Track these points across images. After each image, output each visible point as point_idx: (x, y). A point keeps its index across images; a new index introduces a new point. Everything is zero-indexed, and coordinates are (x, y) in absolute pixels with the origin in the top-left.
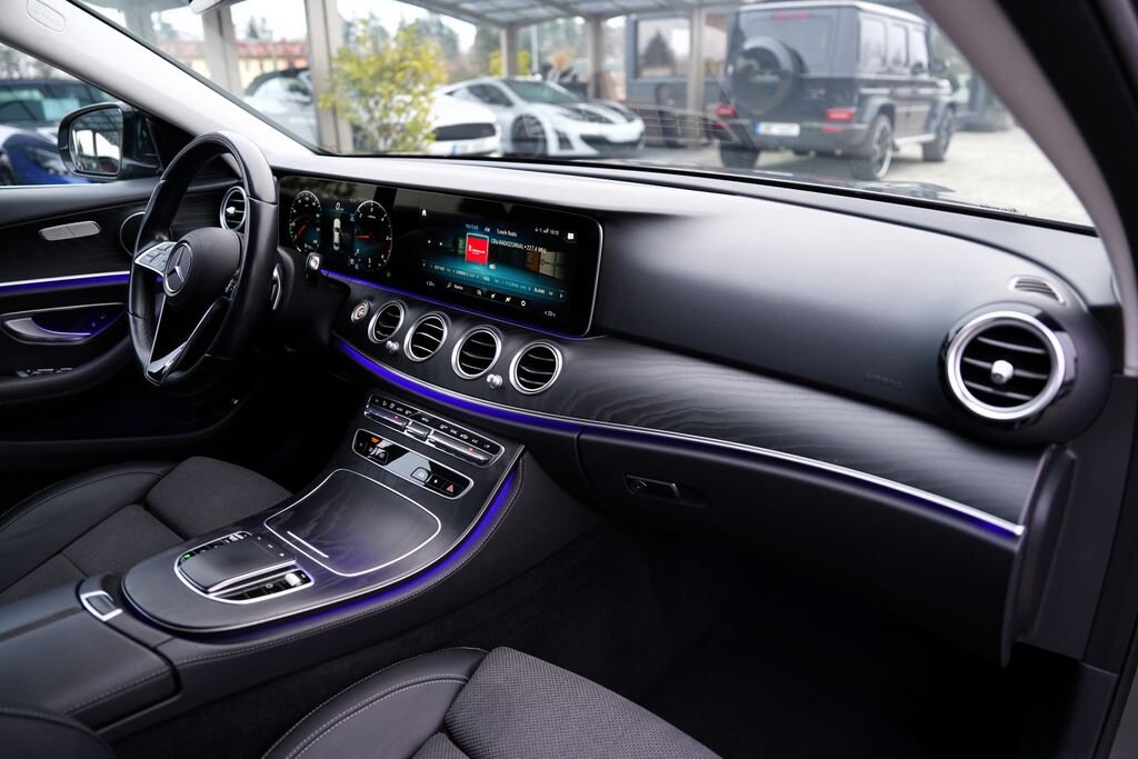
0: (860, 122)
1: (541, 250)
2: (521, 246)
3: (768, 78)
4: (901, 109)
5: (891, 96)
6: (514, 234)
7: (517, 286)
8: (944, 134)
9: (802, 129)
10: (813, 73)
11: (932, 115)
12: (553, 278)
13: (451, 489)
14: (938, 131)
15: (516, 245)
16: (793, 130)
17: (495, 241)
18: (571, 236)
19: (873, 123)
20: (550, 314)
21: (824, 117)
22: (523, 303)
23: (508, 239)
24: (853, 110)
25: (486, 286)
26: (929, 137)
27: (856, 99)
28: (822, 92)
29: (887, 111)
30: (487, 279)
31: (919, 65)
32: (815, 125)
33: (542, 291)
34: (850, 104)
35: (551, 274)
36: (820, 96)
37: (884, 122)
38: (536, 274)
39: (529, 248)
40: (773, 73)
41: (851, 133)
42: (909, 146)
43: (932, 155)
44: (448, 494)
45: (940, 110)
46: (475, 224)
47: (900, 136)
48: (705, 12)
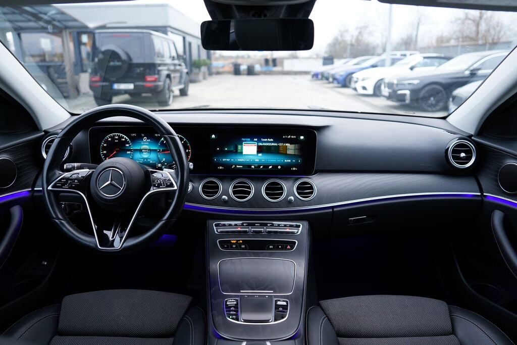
0: (159, 81)
1: (287, 145)
2: (276, 144)
3: (117, 63)
4: (172, 75)
5: (168, 70)
6: (272, 140)
7: (275, 161)
8: (186, 85)
9: (135, 86)
10: (135, 61)
11: (181, 77)
12: (295, 155)
13: (289, 247)
14: (185, 83)
15: (273, 144)
16: (130, 86)
17: (261, 144)
18: (302, 137)
19: (165, 82)
20: (294, 169)
21: (144, 80)
22: (279, 167)
23: (268, 142)
24: (156, 76)
25: (257, 164)
26: (182, 86)
27: (156, 72)
28: (142, 69)
29: (168, 76)
30: (258, 160)
31: (174, 57)
32: (141, 83)
33: (290, 161)
34: (155, 74)
35: (293, 153)
36: (140, 70)
37: (168, 81)
38: (285, 154)
39: (280, 144)
40: (118, 61)
41: (157, 86)
42: (176, 90)
43: (183, 93)
44: (289, 249)
45: (184, 75)
46: (248, 138)
47: (174, 86)
48: (68, 31)
